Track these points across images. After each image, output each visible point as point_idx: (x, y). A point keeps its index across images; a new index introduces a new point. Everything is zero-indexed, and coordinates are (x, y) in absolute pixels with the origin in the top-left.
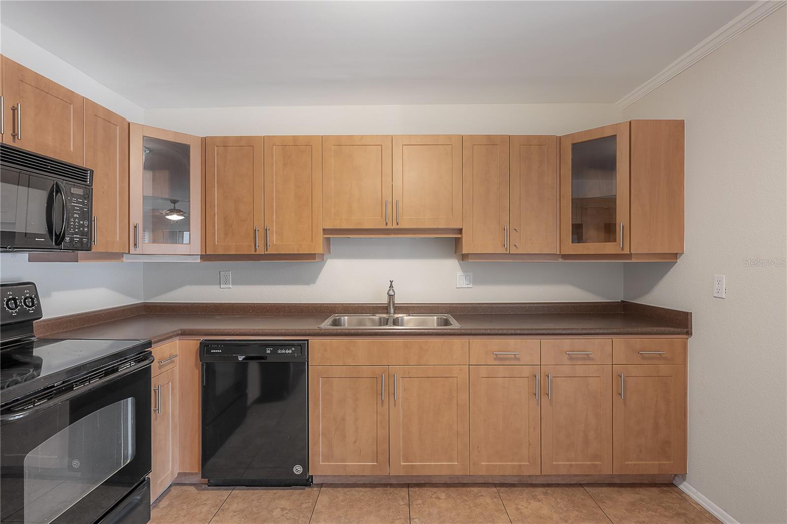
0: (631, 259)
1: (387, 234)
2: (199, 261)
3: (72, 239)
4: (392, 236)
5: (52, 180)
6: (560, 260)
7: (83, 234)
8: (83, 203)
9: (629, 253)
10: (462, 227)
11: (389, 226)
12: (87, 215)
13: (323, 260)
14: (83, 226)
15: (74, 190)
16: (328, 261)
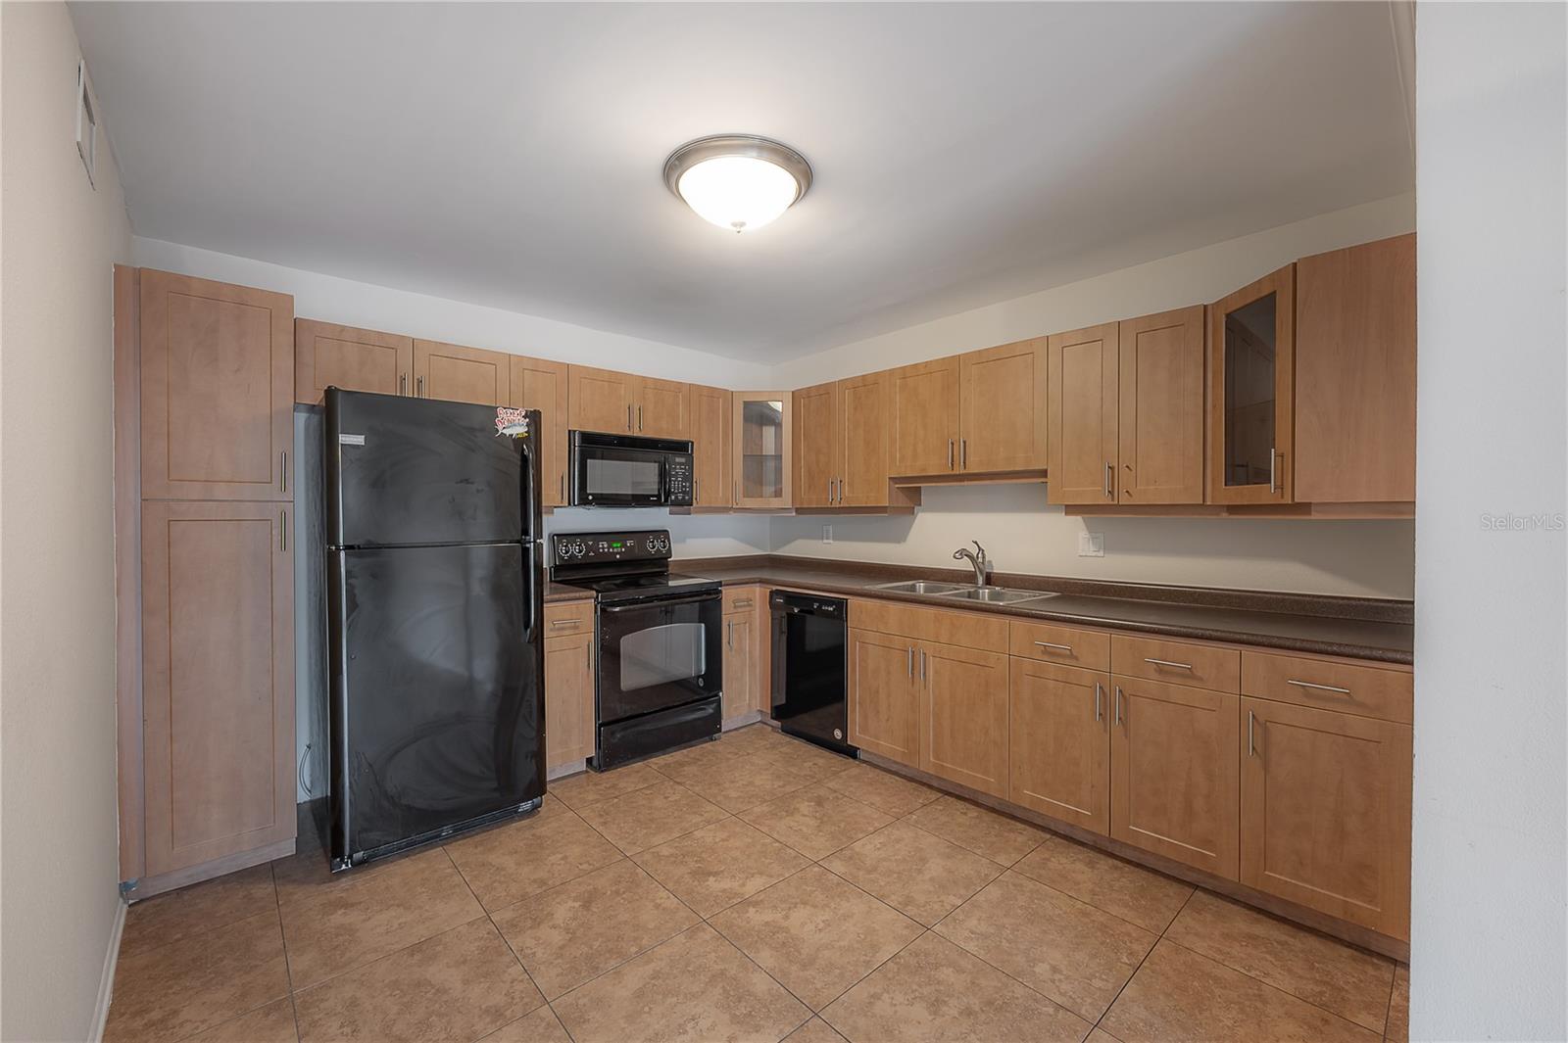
0: (1309, 513)
1: (961, 481)
2: (794, 514)
3: (676, 497)
4: (966, 483)
5: (661, 455)
6: (1225, 515)
7: (684, 492)
8: (685, 469)
9: (1290, 502)
10: (1045, 467)
11: (956, 472)
12: (689, 478)
13: (913, 513)
14: (685, 486)
15: (678, 460)
16: (920, 515)
